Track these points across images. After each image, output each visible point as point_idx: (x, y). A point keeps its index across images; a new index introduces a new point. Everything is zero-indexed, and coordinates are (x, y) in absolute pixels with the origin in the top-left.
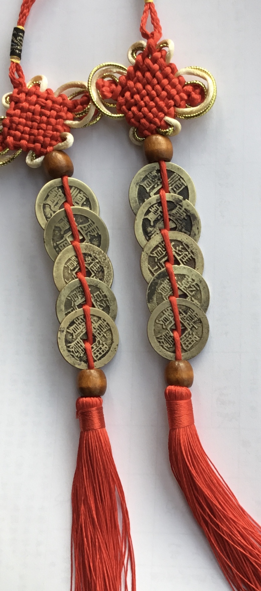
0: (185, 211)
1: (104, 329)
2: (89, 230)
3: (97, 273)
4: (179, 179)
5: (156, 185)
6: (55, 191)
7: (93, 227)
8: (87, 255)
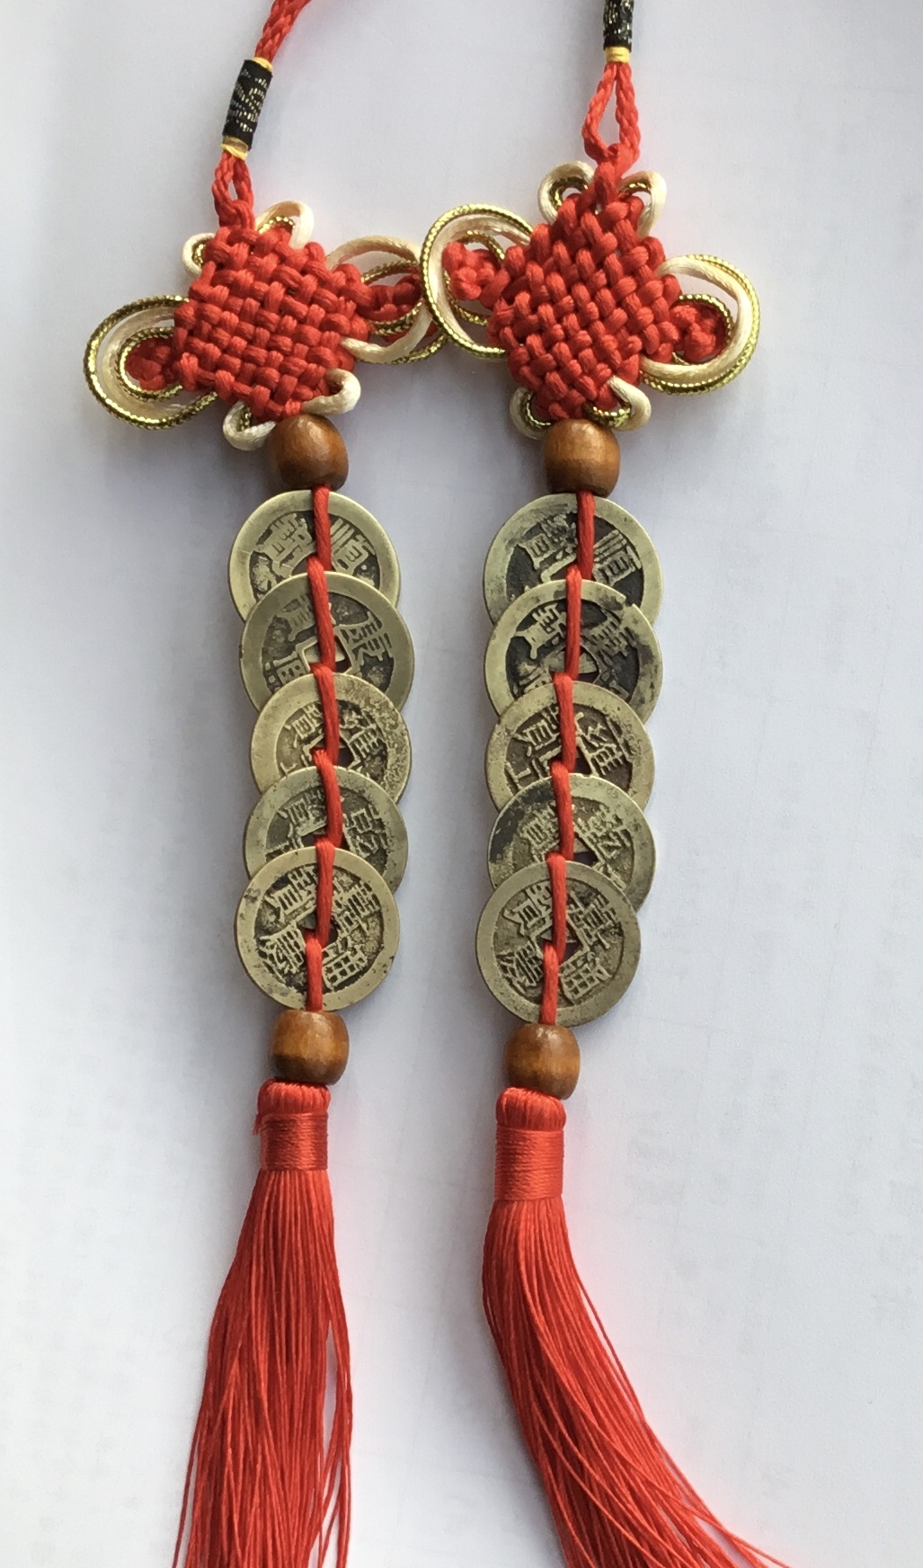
0: (624, 633)
1: (363, 910)
2: (365, 640)
3: (369, 759)
4: (624, 548)
5: (561, 554)
6: (289, 522)
7: (375, 635)
8: (350, 707)
